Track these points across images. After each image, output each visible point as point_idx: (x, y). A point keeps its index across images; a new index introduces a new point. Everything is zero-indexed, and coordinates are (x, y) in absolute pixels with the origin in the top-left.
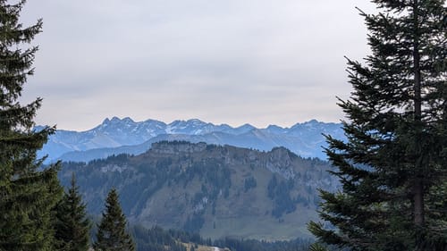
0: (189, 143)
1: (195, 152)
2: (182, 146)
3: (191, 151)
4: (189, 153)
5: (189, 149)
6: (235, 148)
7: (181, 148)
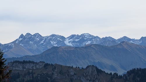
0: (33, 62)
1: (37, 69)
2: (28, 65)
3: (34, 68)
4: (33, 69)
5: (33, 67)
6: (61, 66)
7: (27, 66)
